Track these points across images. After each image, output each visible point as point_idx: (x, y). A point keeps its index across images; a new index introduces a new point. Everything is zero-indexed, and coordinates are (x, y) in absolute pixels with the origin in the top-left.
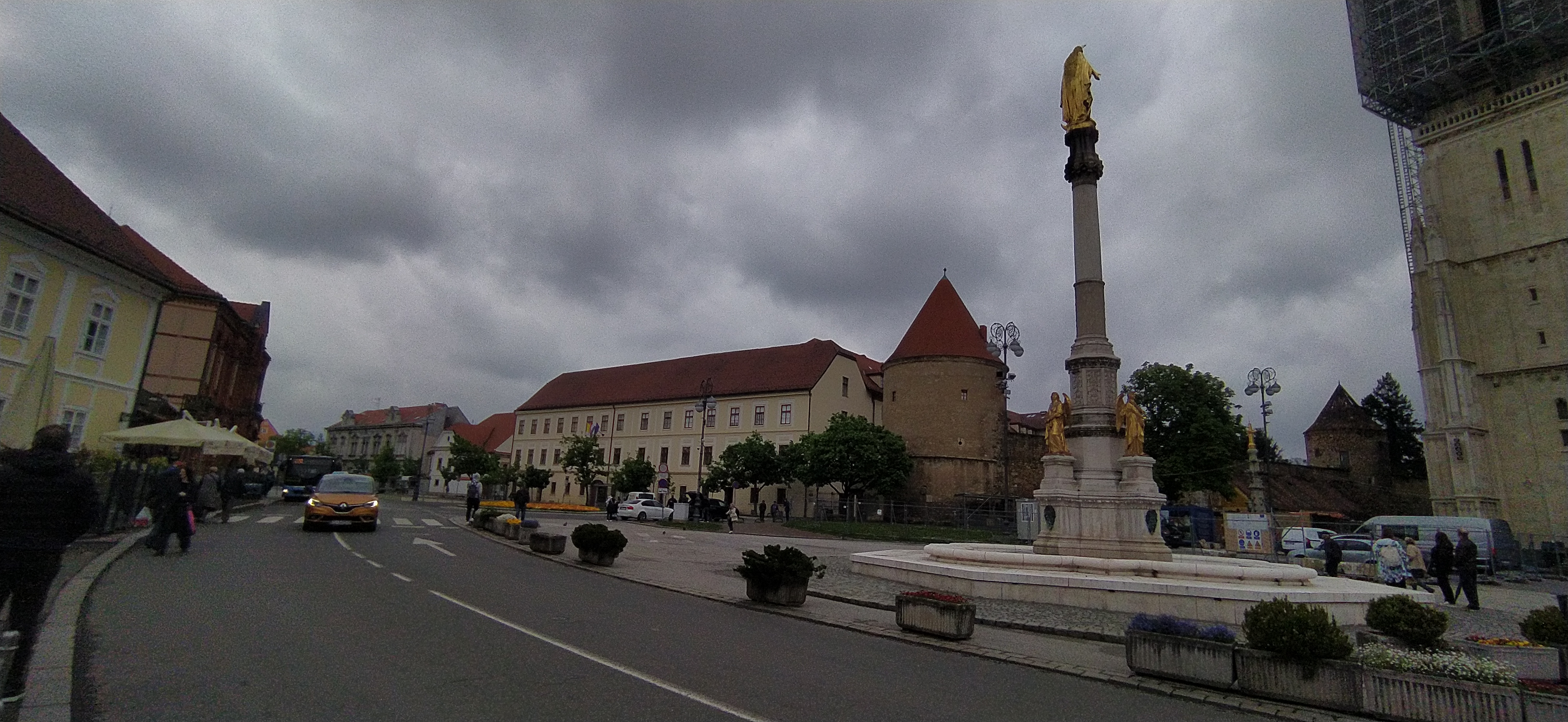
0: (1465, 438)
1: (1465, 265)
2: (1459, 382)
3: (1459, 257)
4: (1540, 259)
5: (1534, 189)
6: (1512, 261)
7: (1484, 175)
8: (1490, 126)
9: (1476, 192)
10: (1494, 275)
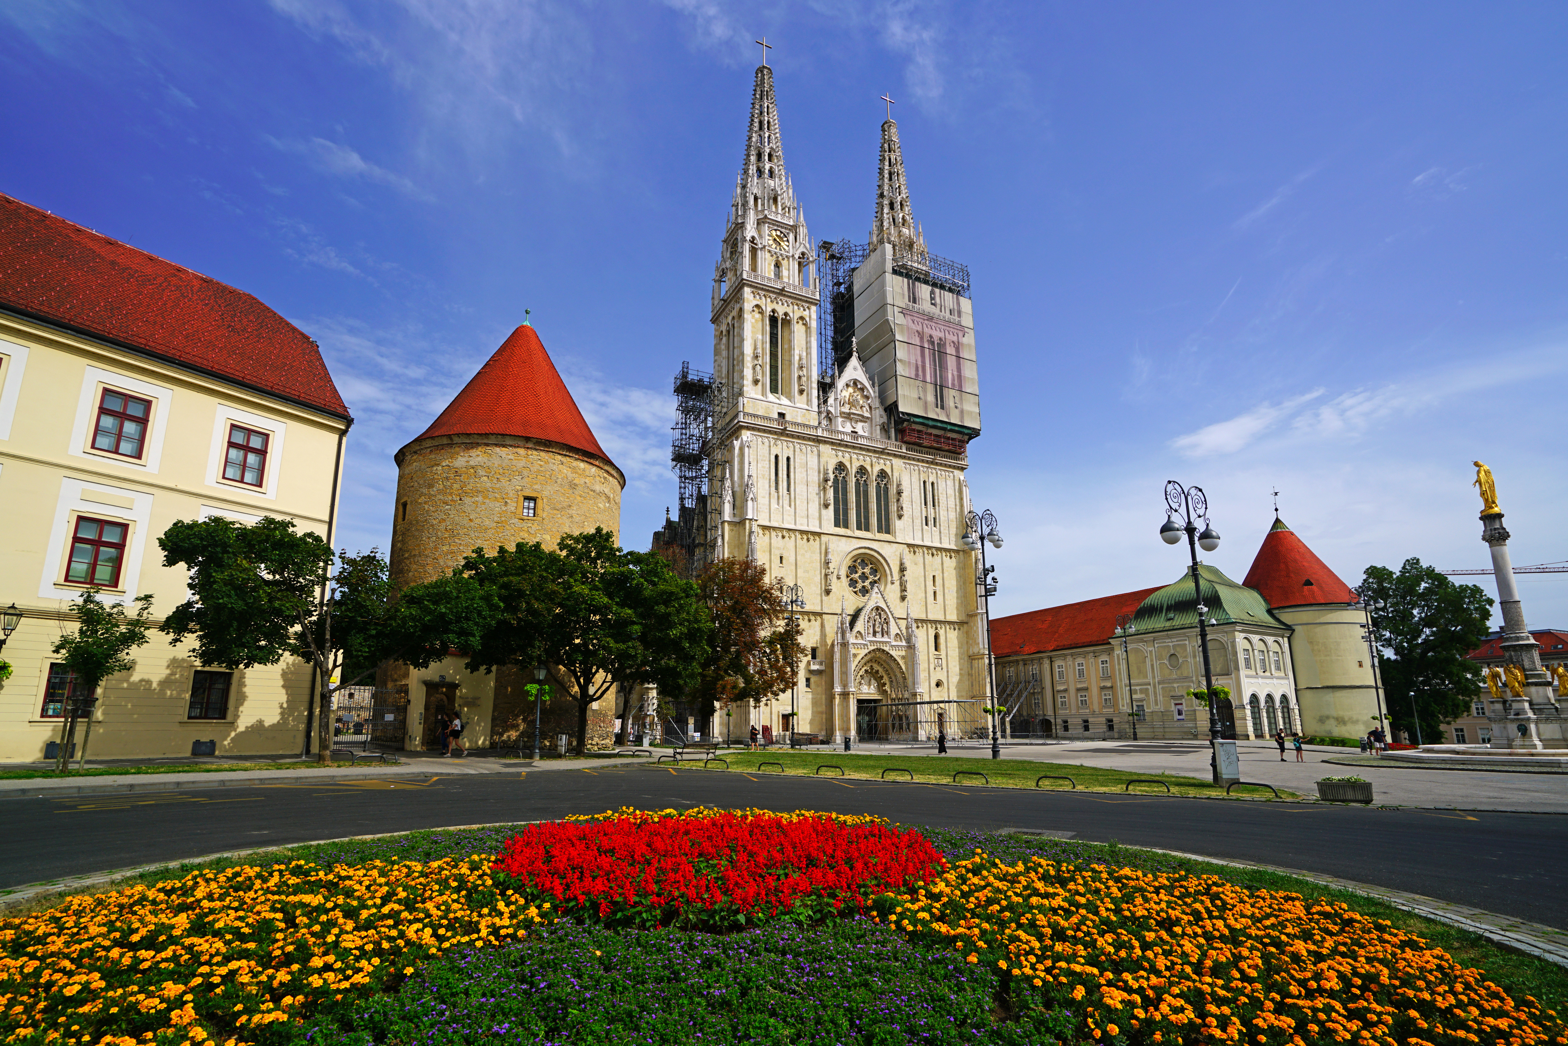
4: (787, 538)
5: (788, 490)
6: (775, 533)
7: (768, 468)
8: (775, 437)
9: (763, 477)
10: (765, 539)
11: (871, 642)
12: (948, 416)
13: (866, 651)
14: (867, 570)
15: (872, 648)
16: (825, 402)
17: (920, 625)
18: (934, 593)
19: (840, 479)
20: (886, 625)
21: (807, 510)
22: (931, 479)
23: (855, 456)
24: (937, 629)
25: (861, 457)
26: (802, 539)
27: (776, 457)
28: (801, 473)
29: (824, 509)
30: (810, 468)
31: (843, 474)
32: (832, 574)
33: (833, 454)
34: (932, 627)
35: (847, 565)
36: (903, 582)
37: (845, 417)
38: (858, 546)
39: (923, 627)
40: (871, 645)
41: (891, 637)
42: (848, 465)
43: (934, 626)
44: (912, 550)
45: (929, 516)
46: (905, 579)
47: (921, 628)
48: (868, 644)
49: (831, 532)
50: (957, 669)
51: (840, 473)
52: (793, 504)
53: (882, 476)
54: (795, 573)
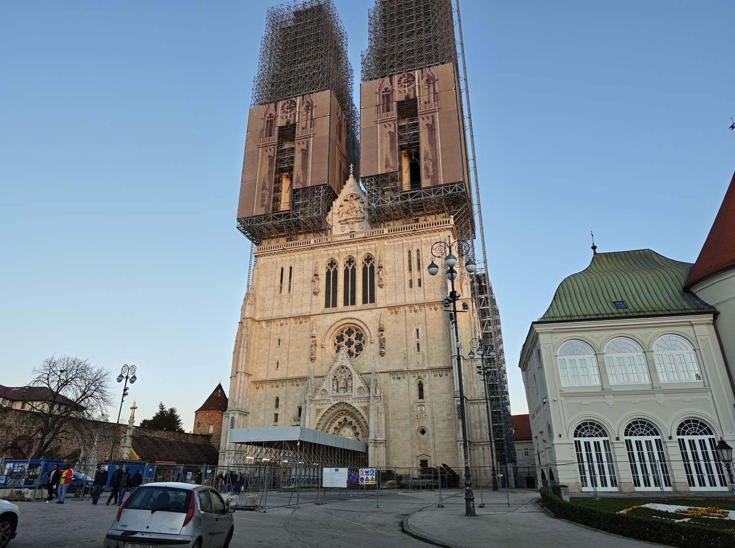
0: (236, 416)
1: (259, 321)
2: (242, 385)
3: (257, 317)
4: (284, 325)
5: (290, 290)
6: (276, 324)
7: (275, 279)
8: (281, 255)
9: (271, 286)
10: (268, 329)
13: (330, 406)
14: (353, 337)
15: (336, 402)
17: (401, 376)
18: (418, 344)
19: (332, 271)
20: (351, 381)
21: (302, 301)
22: (415, 248)
23: (344, 250)
24: (419, 378)
25: (349, 249)
26: (296, 323)
27: (282, 269)
28: (299, 275)
29: (314, 297)
30: (306, 270)
31: (334, 267)
32: (315, 345)
33: (326, 254)
34: (414, 377)
35: (333, 335)
36: (380, 340)
37: (343, 224)
38: (340, 319)
39: (404, 378)
40: (334, 400)
41: (353, 391)
42: (337, 259)
43: (417, 375)
44: (394, 311)
45: (413, 279)
46: (382, 337)
47: (402, 378)
48: (332, 399)
49: (319, 313)
50: (444, 415)
51: (332, 267)
52: (291, 299)
53: (369, 259)
54: (289, 350)
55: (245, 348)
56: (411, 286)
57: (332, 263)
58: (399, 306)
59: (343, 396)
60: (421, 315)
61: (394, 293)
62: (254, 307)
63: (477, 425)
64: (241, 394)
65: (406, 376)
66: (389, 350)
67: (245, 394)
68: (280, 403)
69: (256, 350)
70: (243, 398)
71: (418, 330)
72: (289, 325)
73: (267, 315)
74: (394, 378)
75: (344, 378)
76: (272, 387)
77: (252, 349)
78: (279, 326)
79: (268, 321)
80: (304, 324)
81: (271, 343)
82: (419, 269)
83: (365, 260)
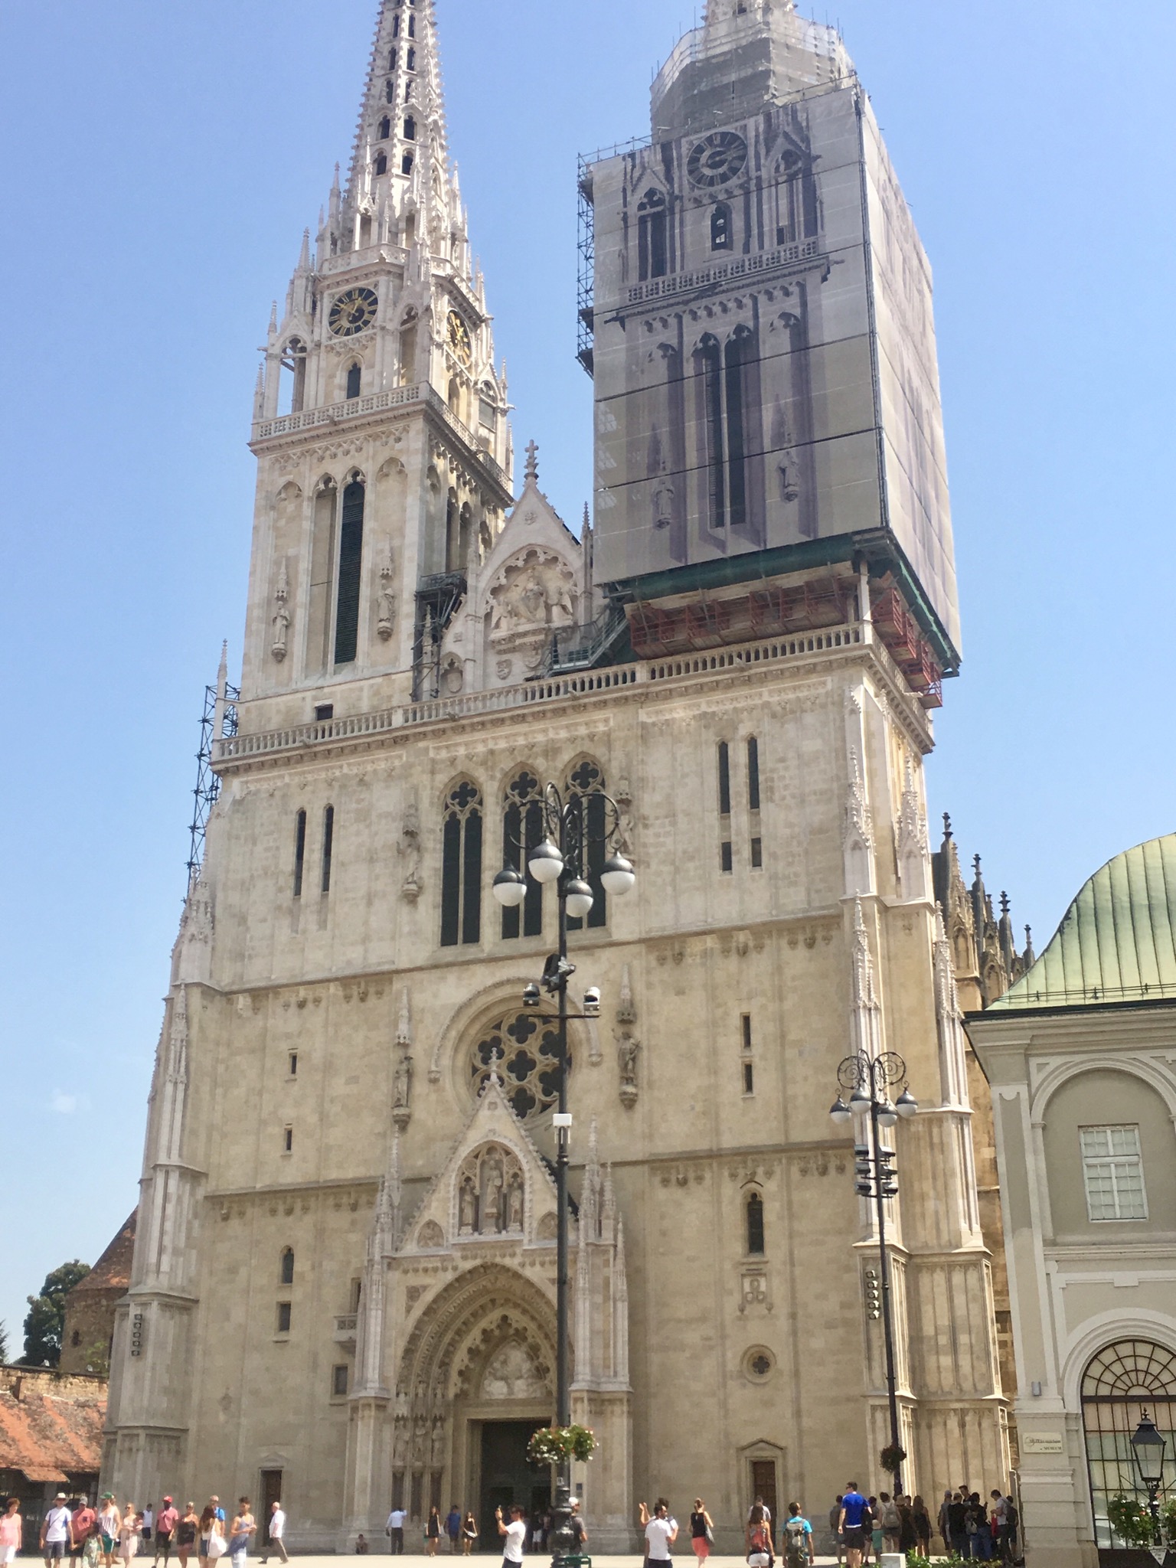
0: (153, 1313)
1: (228, 995)
2: (170, 1209)
3: (225, 980)
4: (310, 1006)
5: (326, 887)
6: (281, 1001)
7: (278, 848)
8: (300, 769)
9: (266, 874)
10: (259, 1021)
11: (463, 1247)
12: (758, 535)
13: (449, 1276)
14: (533, 1046)
15: (468, 1265)
16: (437, 638)
17: (691, 1175)
18: (749, 1069)
19: (463, 818)
20: (517, 1193)
21: (366, 923)
22: (744, 731)
23: (502, 744)
24: (751, 1181)
25: (521, 741)
26: (348, 998)
27: (302, 816)
28: (358, 833)
29: (405, 910)
30: (380, 816)
31: (472, 804)
32: (410, 1074)
33: (443, 761)
34: (733, 1176)
35: (468, 1039)
36: (622, 1054)
37: (505, 652)
38: (489, 983)
39: (699, 1179)
40: (464, 1258)
41: (526, 1225)
42: (481, 775)
43: (741, 1172)
44: (668, 953)
45: (734, 839)
46: (628, 1045)
47: (692, 1183)
48: (457, 1254)
49: (420, 962)
50: (831, 1305)
51: (463, 804)
52: (330, 917)
53: (587, 772)
54: (323, 1090)
55: (181, 1087)
56: (727, 865)
57: (465, 792)
58: (684, 937)
59: (494, 1245)
60: (760, 965)
61: (669, 890)
62: (210, 944)
63: (943, 1340)
64: (167, 1241)
65: (708, 1175)
66: (651, 1084)
67: (183, 1239)
68: (298, 1267)
69: (219, 1091)
70: (176, 1252)
71: (746, 1019)
72: (323, 1004)
73: (256, 974)
74: (665, 1182)
75: (498, 1182)
76: (273, 1212)
77: (205, 1089)
78: (293, 1009)
79: (259, 995)
80: (372, 1000)
81: (268, 1064)
82: (755, 802)
83: (574, 779)
